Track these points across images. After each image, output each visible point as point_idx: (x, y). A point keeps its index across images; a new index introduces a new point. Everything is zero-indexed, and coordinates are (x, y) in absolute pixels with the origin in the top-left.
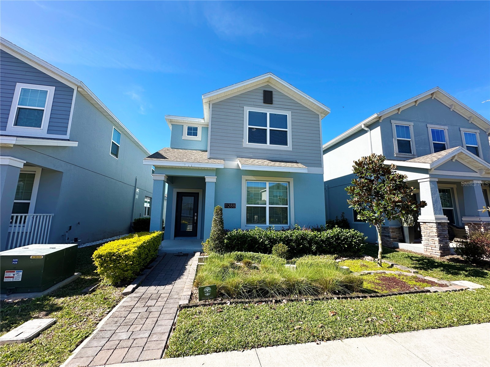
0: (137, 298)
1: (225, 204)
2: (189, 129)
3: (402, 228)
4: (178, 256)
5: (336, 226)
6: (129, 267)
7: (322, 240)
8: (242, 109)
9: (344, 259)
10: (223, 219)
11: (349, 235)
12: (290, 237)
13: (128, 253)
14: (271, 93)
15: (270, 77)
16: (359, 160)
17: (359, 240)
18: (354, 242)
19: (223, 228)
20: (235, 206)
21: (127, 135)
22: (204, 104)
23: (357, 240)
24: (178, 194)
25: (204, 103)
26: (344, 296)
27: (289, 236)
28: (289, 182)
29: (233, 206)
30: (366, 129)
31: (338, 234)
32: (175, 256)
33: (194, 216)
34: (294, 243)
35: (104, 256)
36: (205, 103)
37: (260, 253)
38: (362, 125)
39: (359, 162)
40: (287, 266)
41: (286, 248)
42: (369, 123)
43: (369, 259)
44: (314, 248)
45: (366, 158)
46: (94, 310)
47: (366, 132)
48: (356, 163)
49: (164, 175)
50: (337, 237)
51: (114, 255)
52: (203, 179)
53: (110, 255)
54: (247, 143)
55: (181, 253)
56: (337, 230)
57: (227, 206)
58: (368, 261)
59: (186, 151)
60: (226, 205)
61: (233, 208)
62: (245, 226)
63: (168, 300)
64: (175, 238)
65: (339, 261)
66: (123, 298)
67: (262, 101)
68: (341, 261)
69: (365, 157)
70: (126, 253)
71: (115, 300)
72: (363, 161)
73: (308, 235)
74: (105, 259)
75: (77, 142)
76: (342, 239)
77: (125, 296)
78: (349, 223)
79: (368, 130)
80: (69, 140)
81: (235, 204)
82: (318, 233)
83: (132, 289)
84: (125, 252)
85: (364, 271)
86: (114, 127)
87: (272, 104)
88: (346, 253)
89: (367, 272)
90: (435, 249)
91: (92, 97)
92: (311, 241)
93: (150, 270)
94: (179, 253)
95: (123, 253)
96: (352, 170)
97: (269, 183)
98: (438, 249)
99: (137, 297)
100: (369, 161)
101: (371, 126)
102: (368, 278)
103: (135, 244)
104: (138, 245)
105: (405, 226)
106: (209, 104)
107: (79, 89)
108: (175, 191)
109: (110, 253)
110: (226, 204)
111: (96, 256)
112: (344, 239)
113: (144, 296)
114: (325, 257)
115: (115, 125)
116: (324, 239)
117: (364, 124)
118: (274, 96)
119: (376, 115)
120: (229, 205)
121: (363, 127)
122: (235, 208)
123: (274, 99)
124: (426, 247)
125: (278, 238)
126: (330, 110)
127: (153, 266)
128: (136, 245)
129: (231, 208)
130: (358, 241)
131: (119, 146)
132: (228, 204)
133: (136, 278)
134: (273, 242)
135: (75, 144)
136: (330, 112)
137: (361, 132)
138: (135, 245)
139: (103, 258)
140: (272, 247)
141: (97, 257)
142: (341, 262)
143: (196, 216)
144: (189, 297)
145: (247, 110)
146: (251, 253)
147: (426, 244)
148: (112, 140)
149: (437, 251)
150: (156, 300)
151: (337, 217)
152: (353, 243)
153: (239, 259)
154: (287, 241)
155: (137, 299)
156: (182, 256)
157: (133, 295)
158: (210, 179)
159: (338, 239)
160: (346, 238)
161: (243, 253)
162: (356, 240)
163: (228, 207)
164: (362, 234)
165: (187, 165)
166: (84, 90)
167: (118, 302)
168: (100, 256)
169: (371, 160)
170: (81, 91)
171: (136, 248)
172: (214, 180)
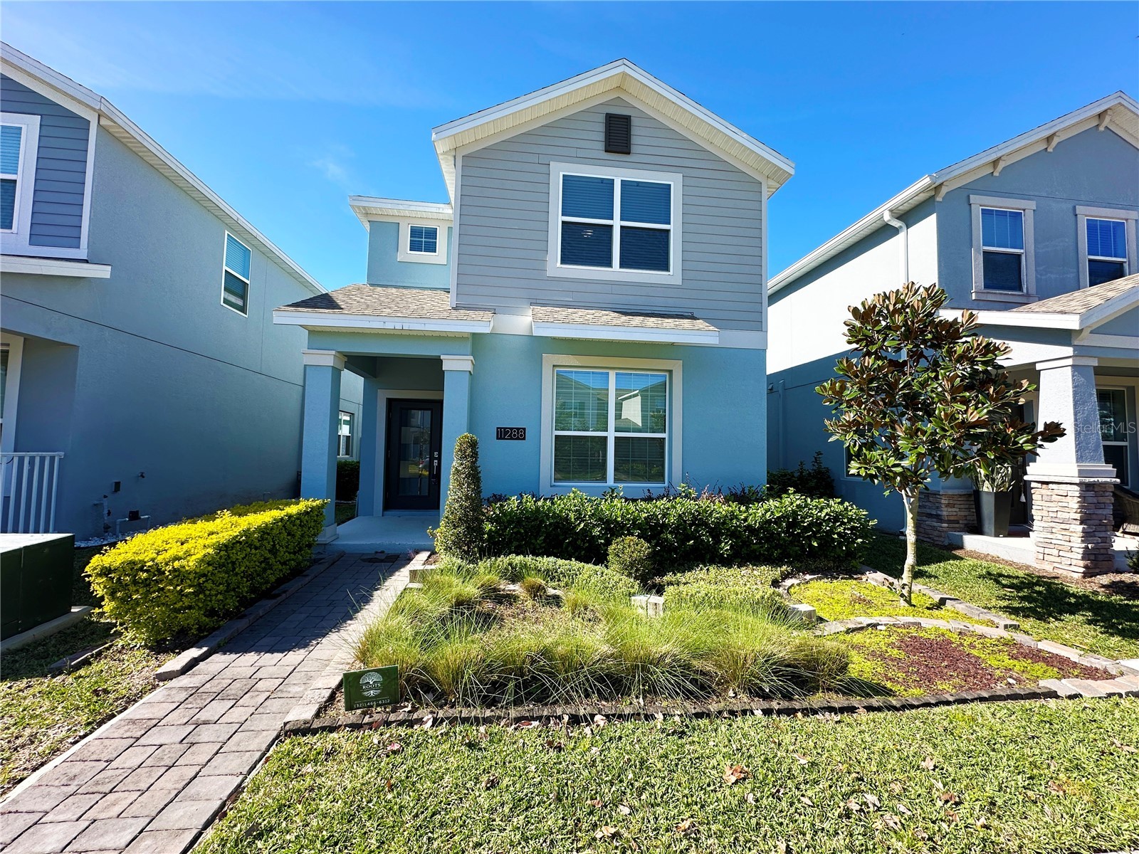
0: (186, 693)
1: (498, 428)
2: (415, 232)
3: (977, 495)
4: (369, 562)
5: (791, 490)
6: (186, 601)
7: (749, 528)
8: (543, 169)
9: (808, 577)
10: (479, 469)
11: (825, 516)
12: (662, 518)
13: (183, 562)
14: (626, 120)
15: (625, 75)
16: (863, 304)
17: (853, 528)
18: (839, 534)
19: (480, 492)
20: (525, 433)
21: (267, 254)
22: (440, 157)
23: (848, 529)
24: (390, 402)
25: (442, 154)
26: (787, 703)
27: (660, 516)
28: (670, 372)
29: (518, 433)
30: (896, 224)
31: (794, 512)
32: (364, 560)
33: (432, 459)
34: (670, 533)
35: (115, 569)
36: (444, 153)
37: (573, 559)
38: (883, 213)
39: (865, 308)
40: (640, 599)
41: (645, 547)
42: (906, 207)
43: (876, 581)
44: (725, 547)
45: (886, 297)
46: (43, 730)
47: (896, 231)
48: (855, 312)
49: (334, 352)
50: (792, 520)
51: (141, 569)
52: (438, 362)
53: (133, 567)
54: (559, 264)
55: (382, 552)
56: (792, 500)
57: (503, 434)
58: (875, 584)
59: (405, 291)
60: (501, 431)
61: (518, 439)
62: (551, 486)
63: (269, 701)
64: (385, 512)
65: (793, 585)
66: (154, 687)
67: (601, 146)
68: (799, 585)
69: (885, 293)
70: (177, 564)
71: (123, 698)
72: (875, 306)
73: (711, 514)
74: (119, 579)
75: (110, 267)
76: (805, 524)
77: (161, 684)
78: (833, 480)
79: (901, 227)
80: (86, 261)
81: (524, 429)
82: (739, 508)
83: (184, 664)
84: (178, 558)
85: (859, 619)
86: (227, 232)
87: (628, 153)
88: (815, 562)
89: (865, 621)
90: (1069, 555)
91: (145, 144)
92: (718, 530)
93: (270, 603)
94: (376, 552)
95: (167, 564)
96: (844, 334)
97: (617, 374)
98: (1080, 556)
99: (186, 689)
100: (895, 305)
101: (909, 216)
102: (868, 641)
103: (214, 536)
104: (223, 541)
105: (985, 489)
106: (455, 157)
107: (104, 122)
108: (383, 396)
109: (133, 563)
110: (501, 428)
111: (93, 570)
112: (811, 524)
113: (208, 685)
114: (755, 572)
115: (231, 229)
116: (755, 524)
117: (891, 211)
118: (634, 131)
119: (928, 179)
120: (506, 433)
121: (887, 217)
122: (524, 439)
123: (634, 140)
124: (1041, 550)
125: (629, 520)
126: (793, 165)
127: (285, 592)
128: (214, 541)
129: (512, 439)
130: (849, 532)
131: (248, 282)
132: (505, 428)
133: (219, 627)
134: (614, 529)
135: (104, 272)
136: (792, 172)
137: (882, 233)
138: (214, 539)
139: (113, 575)
140: (608, 543)
141: (97, 574)
142: (798, 587)
143: (436, 459)
144: (327, 694)
145: (559, 171)
146: (552, 559)
147: (1042, 540)
148: (225, 268)
149: (1074, 562)
150: (234, 701)
151: (801, 463)
152: (836, 536)
153: (515, 576)
154: (651, 530)
155: (183, 695)
156: (382, 561)
157: (184, 681)
158: (456, 364)
159: (794, 524)
160: (818, 523)
161: (529, 559)
162: (845, 529)
163: (505, 436)
164: (864, 513)
165: (389, 326)
166: (115, 122)
167: (131, 701)
168: (106, 572)
169: (903, 301)
170: (110, 126)
171: (211, 551)
172: (468, 367)
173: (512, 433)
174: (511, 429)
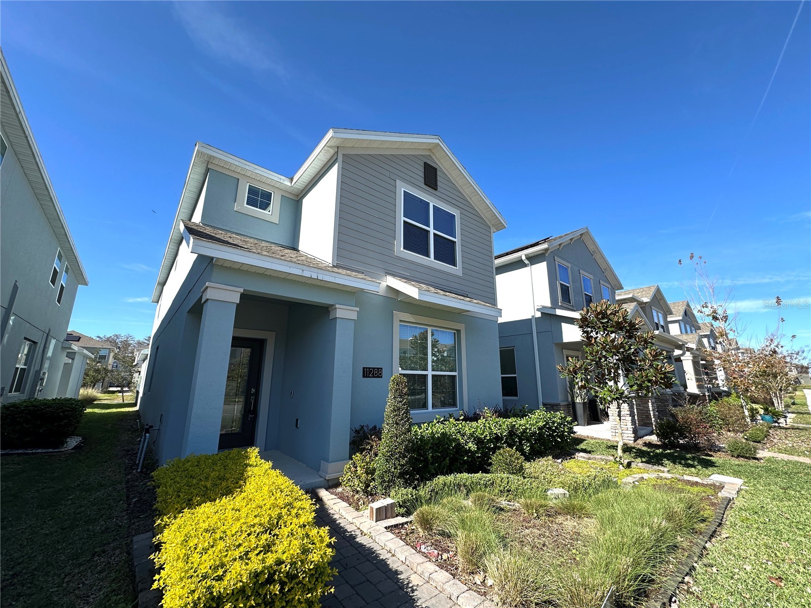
1: (364, 368)
2: (253, 191)
8: (392, 182)
14: (435, 170)
15: (438, 144)
20: (382, 372)
28: (458, 331)
29: (378, 372)
33: (248, 395)
38: (522, 255)
40: (554, 493)
42: (533, 255)
49: (241, 290)
54: (402, 249)
57: (368, 373)
58: (584, 459)
60: (367, 371)
61: (378, 377)
67: (422, 180)
79: (528, 264)
81: (382, 369)
87: (436, 189)
97: (432, 330)
101: (534, 259)
106: (337, 152)
110: (367, 368)
117: (526, 255)
118: (439, 178)
120: (370, 372)
121: (524, 258)
122: (381, 377)
123: (439, 184)
129: (374, 377)
132: (369, 368)
140: (488, 456)
143: (253, 395)
145: (401, 188)
158: (344, 313)
163: (369, 375)
172: (354, 316)
173: (374, 372)
174: (374, 368)
